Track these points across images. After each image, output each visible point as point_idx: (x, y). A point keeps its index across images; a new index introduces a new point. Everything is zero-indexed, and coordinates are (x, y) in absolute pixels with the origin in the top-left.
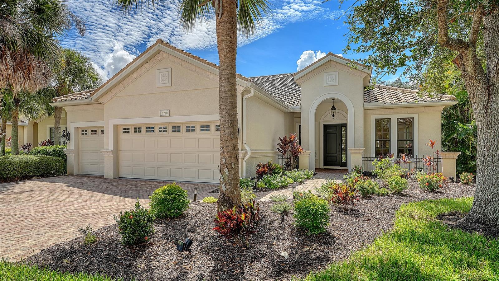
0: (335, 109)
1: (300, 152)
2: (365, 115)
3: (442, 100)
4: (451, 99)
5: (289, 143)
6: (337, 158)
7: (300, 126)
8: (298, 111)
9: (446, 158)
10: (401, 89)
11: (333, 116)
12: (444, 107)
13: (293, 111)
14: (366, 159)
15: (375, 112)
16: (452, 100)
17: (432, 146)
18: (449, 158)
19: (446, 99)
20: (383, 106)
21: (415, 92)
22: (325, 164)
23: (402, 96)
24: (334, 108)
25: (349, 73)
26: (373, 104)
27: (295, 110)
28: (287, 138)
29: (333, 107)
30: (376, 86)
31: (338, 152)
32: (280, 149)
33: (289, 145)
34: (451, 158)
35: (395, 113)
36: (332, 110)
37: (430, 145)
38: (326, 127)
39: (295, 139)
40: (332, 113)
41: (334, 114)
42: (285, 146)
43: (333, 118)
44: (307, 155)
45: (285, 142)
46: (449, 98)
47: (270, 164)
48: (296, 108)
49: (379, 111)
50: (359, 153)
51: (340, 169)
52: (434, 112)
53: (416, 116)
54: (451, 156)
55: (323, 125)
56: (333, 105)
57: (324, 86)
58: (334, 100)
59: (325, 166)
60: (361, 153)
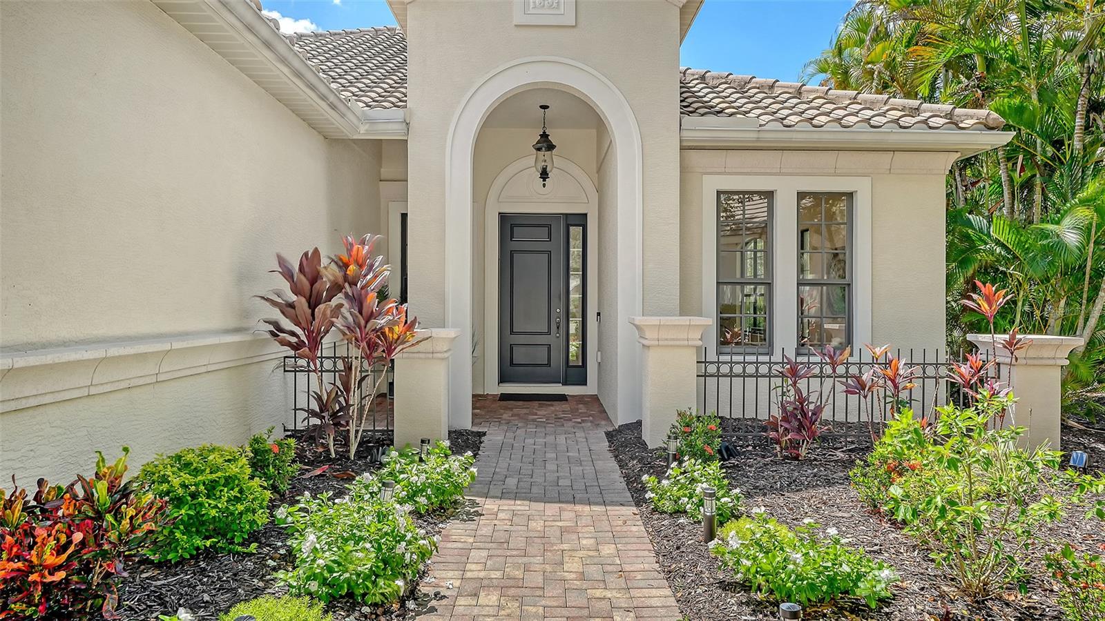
0: (551, 147)
1: (400, 340)
2: (685, 171)
3: (957, 124)
4: (991, 123)
5: (336, 288)
6: (550, 349)
7: (404, 217)
8: (393, 133)
9: (1027, 362)
10: (790, 87)
11: (544, 175)
12: (956, 153)
13: (367, 132)
14: (712, 370)
15: (717, 159)
16: (992, 129)
18: (1038, 362)
19: (970, 121)
20: (756, 136)
24: (545, 143)
27: (381, 127)
28: (324, 261)
29: (544, 136)
30: (693, 75)
31: (554, 327)
32: (287, 324)
33: (335, 302)
35: (791, 170)
36: (539, 149)
38: (509, 224)
39: (371, 266)
40: (541, 165)
41: (548, 169)
42: (313, 305)
43: (544, 185)
44: (435, 355)
45: (312, 285)
46: (981, 120)
47: (105, 492)
48: (384, 121)
49: (734, 159)
50: (684, 340)
51: (562, 398)
52: (924, 174)
53: (862, 188)
54: (1046, 353)
55: (499, 213)
56: (544, 132)
57: (516, 26)
58: (547, 107)
59: (501, 382)
60: (693, 339)
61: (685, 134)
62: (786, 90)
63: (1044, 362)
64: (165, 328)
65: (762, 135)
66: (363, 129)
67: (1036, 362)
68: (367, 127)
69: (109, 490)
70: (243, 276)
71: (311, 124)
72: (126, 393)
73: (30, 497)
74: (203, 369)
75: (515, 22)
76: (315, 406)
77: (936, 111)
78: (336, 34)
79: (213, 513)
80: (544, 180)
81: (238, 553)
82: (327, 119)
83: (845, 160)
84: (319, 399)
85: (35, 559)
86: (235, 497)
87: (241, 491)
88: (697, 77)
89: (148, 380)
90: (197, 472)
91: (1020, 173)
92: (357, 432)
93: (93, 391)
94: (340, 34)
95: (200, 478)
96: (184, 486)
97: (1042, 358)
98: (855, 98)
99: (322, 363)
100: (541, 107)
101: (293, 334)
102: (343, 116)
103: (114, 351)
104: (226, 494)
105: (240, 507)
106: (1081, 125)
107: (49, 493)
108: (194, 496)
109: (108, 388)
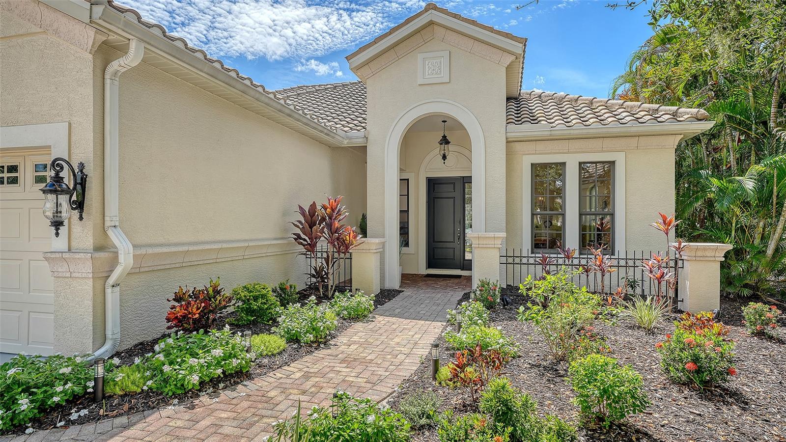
0: (448, 143)
2: (509, 155)
3: (678, 119)
4: (699, 117)
5: (323, 220)
6: (454, 251)
8: (359, 142)
9: (696, 259)
10: (587, 100)
11: (444, 157)
12: (682, 136)
13: (348, 143)
14: (510, 260)
15: (531, 146)
16: (701, 120)
17: (667, 229)
18: (703, 259)
19: (686, 117)
20: (549, 133)
21: (616, 104)
22: (430, 265)
23: (589, 112)
24: (445, 141)
25: (474, 54)
26: (526, 129)
27: (353, 140)
28: (318, 207)
29: (444, 137)
30: (535, 95)
31: (456, 238)
32: (302, 236)
34: (709, 259)
35: (575, 150)
36: (441, 144)
37: (662, 227)
38: (432, 183)
40: (442, 153)
41: (446, 155)
42: (311, 227)
43: (444, 163)
44: (370, 251)
45: (312, 218)
46: (693, 116)
47: (212, 291)
48: (356, 137)
49: (540, 146)
50: (492, 244)
51: (459, 277)
52: (659, 148)
53: (619, 158)
54: (708, 254)
55: (427, 178)
56: (444, 135)
57: (419, 85)
58: (445, 121)
59: (429, 268)
60: (497, 244)
61: (508, 134)
62: (584, 102)
63: (707, 259)
64: (247, 238)
65: (553, 132)
66: (346, 142)
67: (701, 259)
68: (347, 141)
69: (213, 291)
70: (285, 214)
71: (321, 142)
72: (231, 263)
73: (191, 292)
74: (264, 255)
75: (419, 83)
76: (313, 272)
77: (667, 111)
78: (353, 83)
79: (255, 307)
80: (444, 160)
81: (265, 324)
82: (326, 140)
83: (608, 143)
84: (315, 270)
85: (190, 310)
86: (264, 302)
87: (267, 301)
88: (537, 96)
89: (240, 258)
90: (251, 292)
91: (738, 143)
92: (332, 286)
93: (218, 261)
94: (356, 83)
95: (251, 294)
96: (245, 296)
97: (707, 257)
98: (622, 105)
99: (316, 254)
100: (442, 121)
101: (305, 240)
102: (333, 138)
103: (225, 246)
104: (260, 301)
105: (266, 306)
106: (775, 112)
107: (196, 292)
108: (248, 300)
109: (223, 260)
